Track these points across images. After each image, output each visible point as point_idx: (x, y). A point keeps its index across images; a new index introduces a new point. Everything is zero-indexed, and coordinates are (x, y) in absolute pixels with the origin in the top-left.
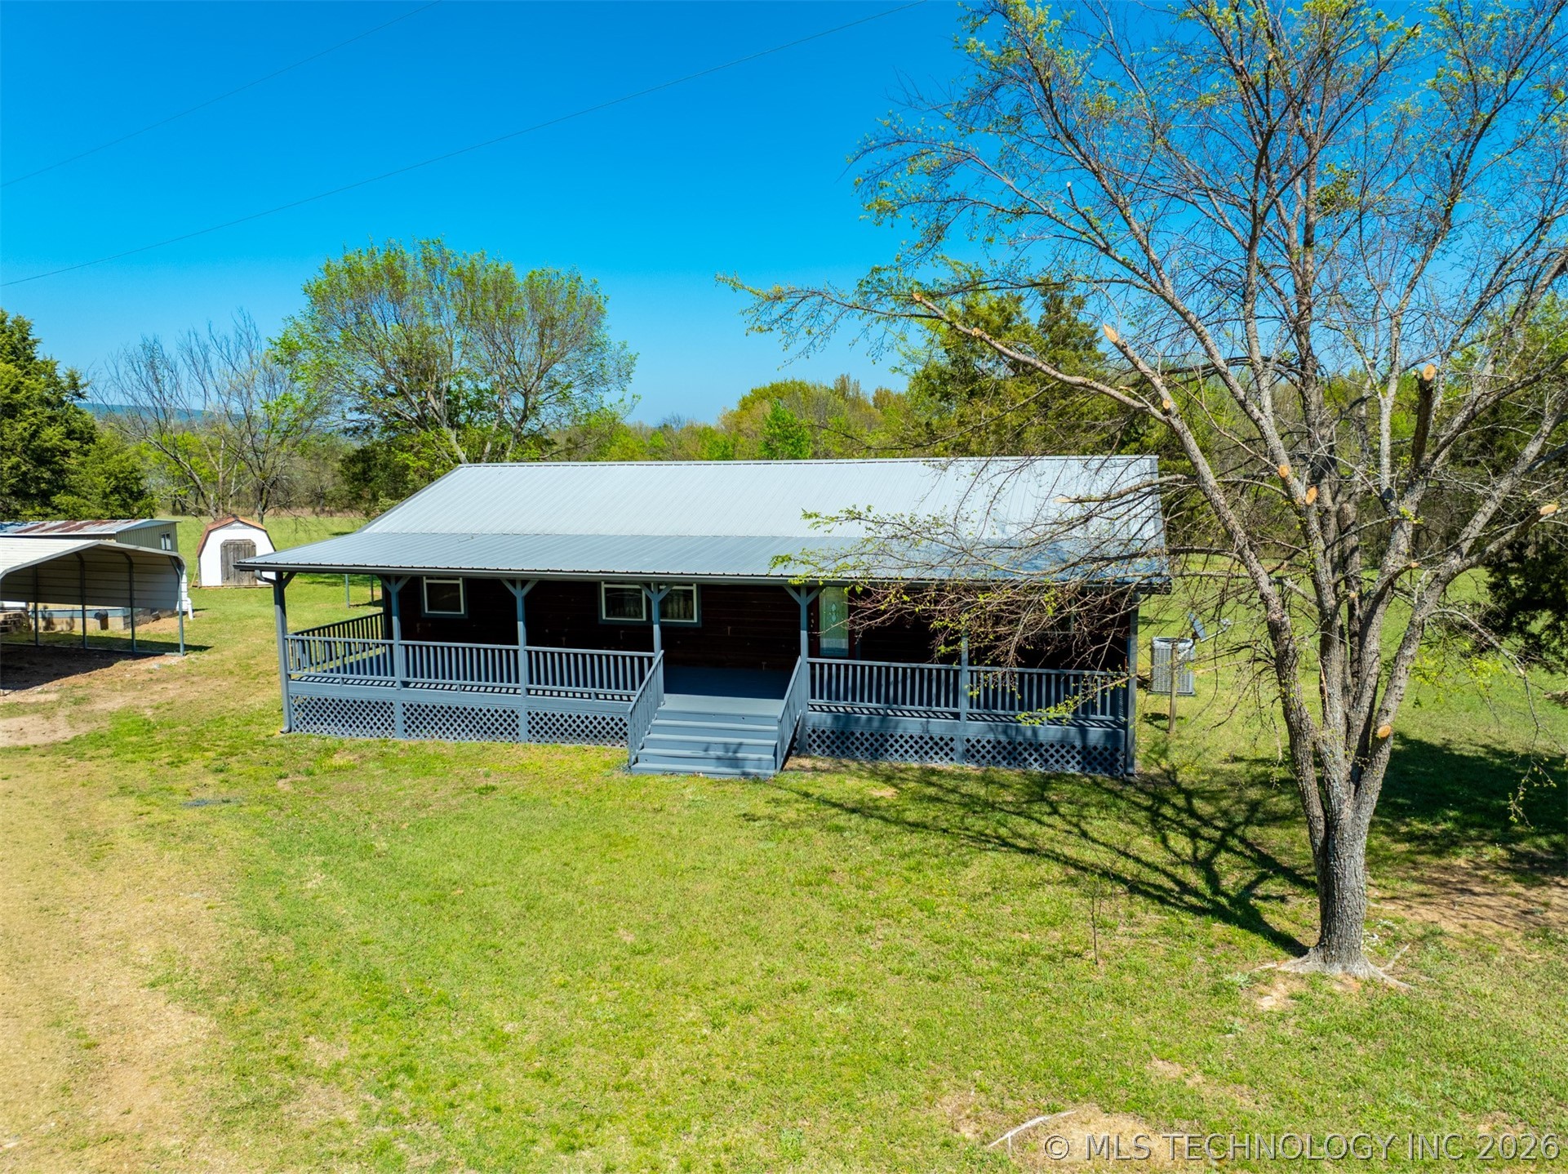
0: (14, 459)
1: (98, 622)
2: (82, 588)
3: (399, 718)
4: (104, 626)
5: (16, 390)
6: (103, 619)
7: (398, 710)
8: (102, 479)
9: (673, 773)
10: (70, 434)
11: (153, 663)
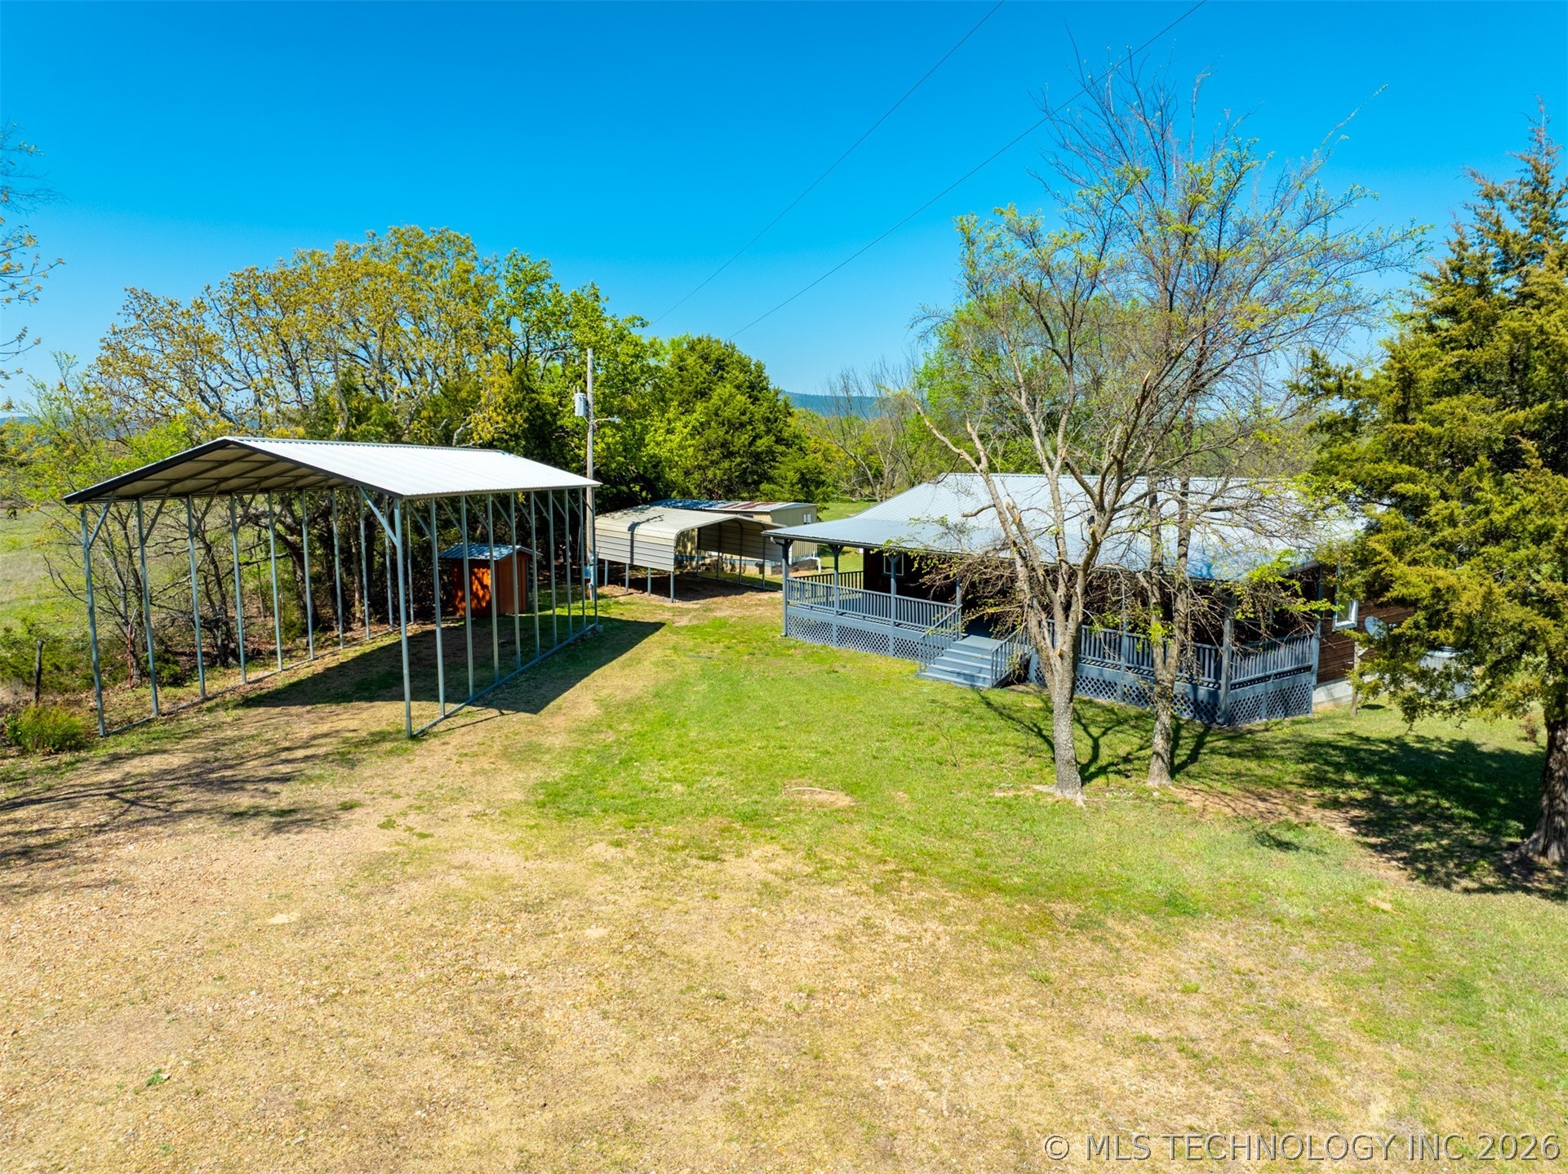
0: (739, 459)
1: (757, 569)
2: (720, 542)
3: (835, 634)
4: (762, 571)
5: (744, 413)
6: (761, 567)
7: (835, 628)
8: (792, 473)
9: (938, 679)
10: (779, 441)
11: (765, 596)
